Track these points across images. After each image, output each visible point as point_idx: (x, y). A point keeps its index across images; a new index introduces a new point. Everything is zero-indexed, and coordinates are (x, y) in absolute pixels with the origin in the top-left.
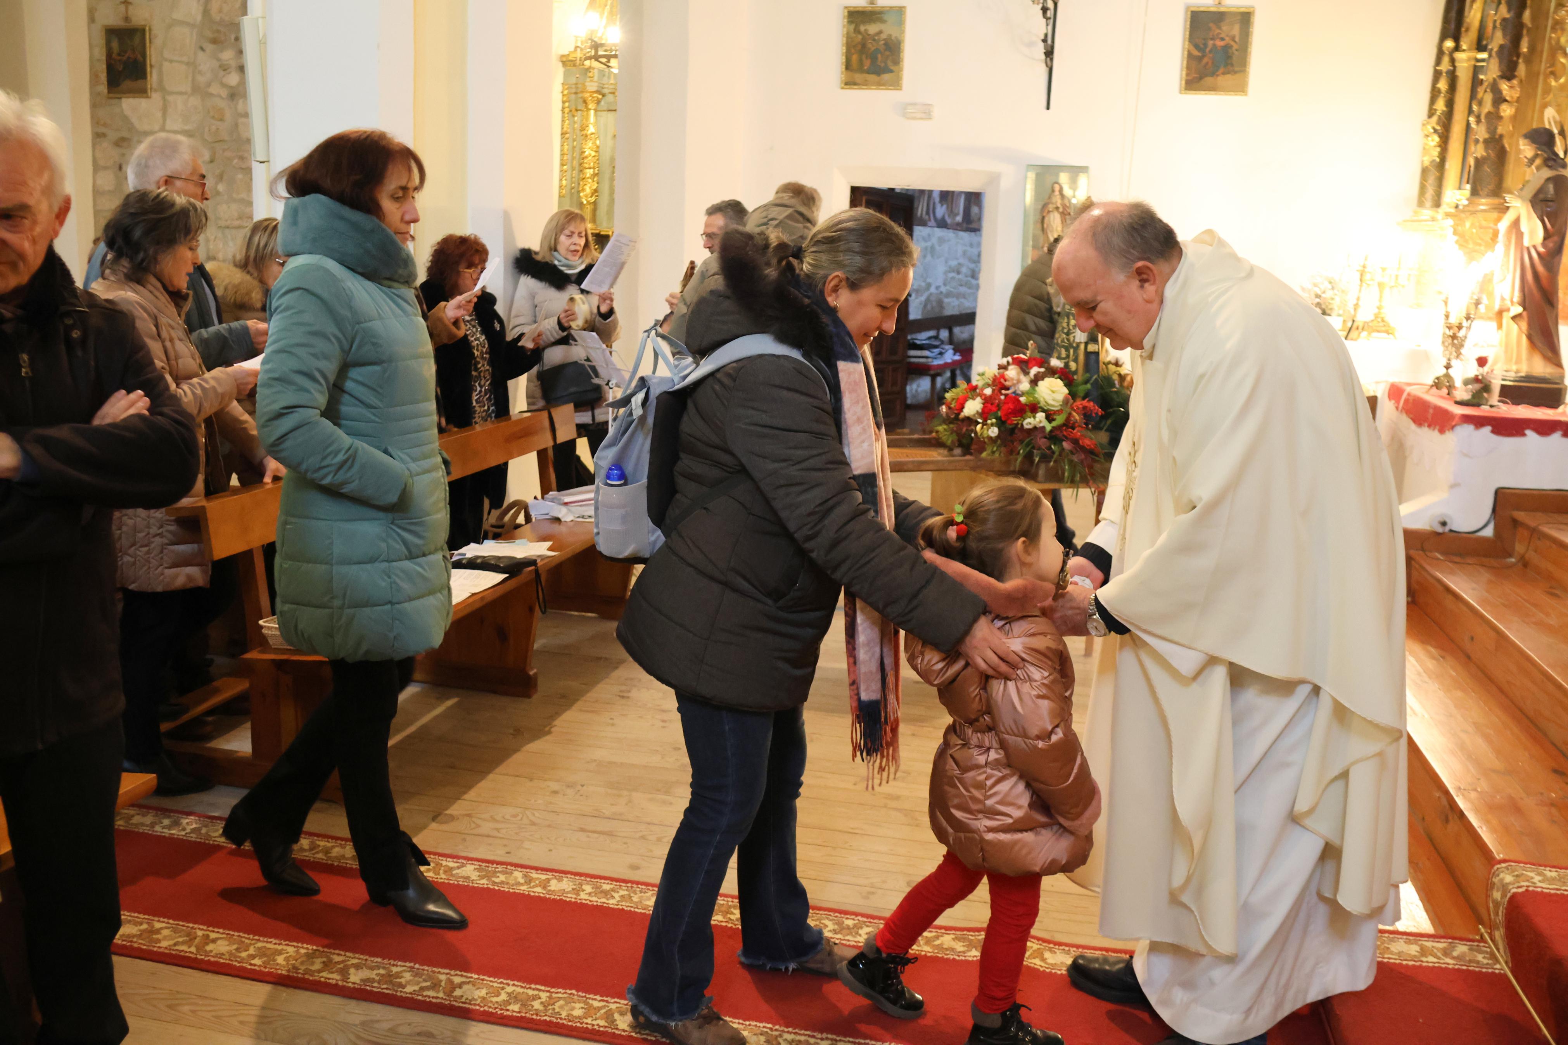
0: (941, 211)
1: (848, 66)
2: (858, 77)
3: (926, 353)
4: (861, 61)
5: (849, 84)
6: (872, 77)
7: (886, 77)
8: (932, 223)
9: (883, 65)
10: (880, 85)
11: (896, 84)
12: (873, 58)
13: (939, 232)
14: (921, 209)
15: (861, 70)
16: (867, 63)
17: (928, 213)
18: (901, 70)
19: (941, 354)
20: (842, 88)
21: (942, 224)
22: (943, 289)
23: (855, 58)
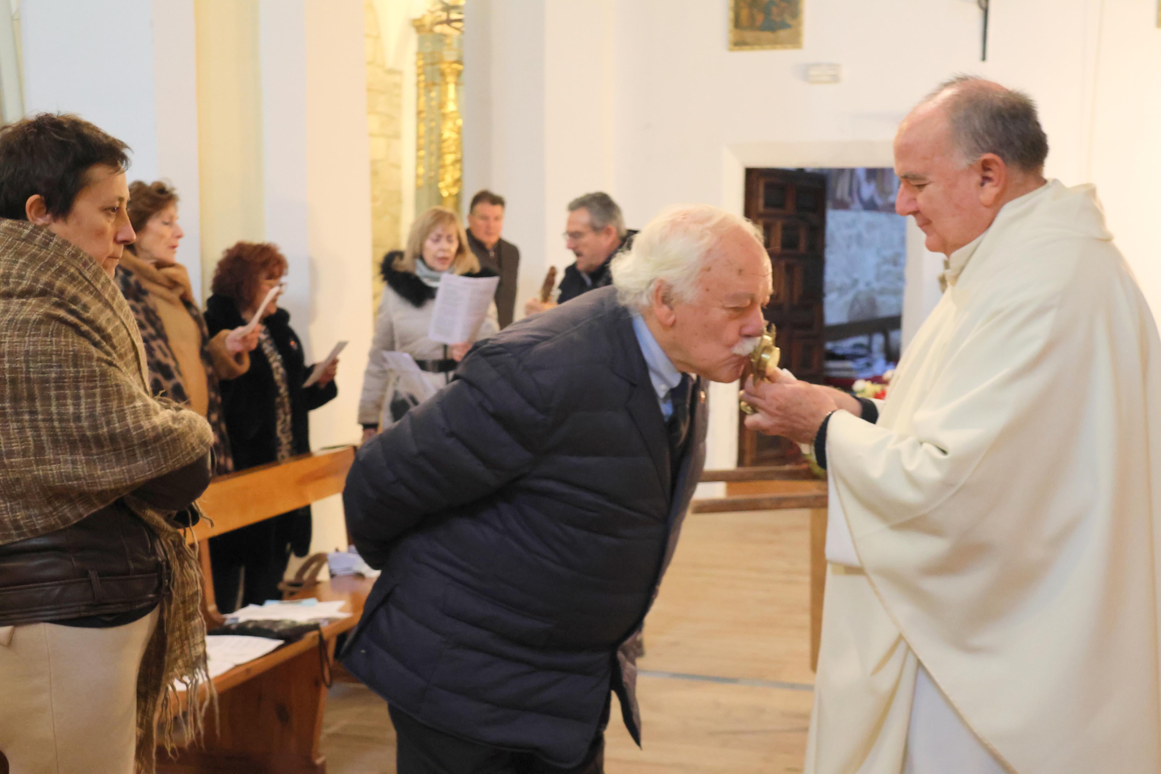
0: (868, 190)
1: (737, 23)
2: (749, 35)
3: (849, 364)
4: (752, 17)
5: (739, 44)
6: (767, 35)
7: (782, 34)
8: (857, 205)
9: (778, 19)
10: (775, 43)
11: (795, 41)
12: (767, 11)
13: (867, 216)
14: (841, 190)
15: (752, 26)
16: (760, 18)
17: (850, 194)
18: (799, 24)
19: (869, 365)
20: (731, 50)
21: (870, 206)
22: (876, 285)
23: (745, 13)
